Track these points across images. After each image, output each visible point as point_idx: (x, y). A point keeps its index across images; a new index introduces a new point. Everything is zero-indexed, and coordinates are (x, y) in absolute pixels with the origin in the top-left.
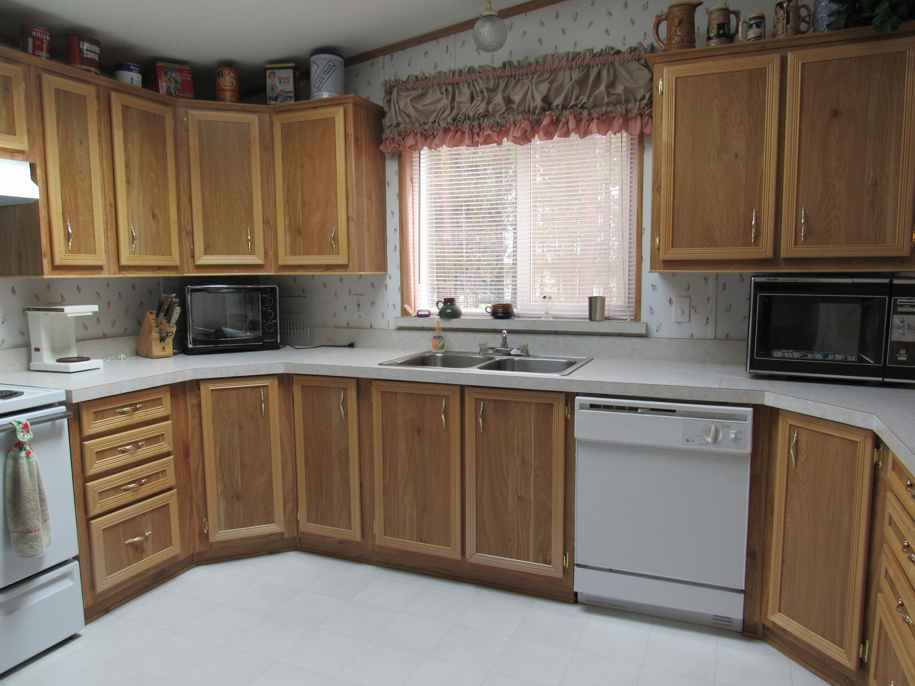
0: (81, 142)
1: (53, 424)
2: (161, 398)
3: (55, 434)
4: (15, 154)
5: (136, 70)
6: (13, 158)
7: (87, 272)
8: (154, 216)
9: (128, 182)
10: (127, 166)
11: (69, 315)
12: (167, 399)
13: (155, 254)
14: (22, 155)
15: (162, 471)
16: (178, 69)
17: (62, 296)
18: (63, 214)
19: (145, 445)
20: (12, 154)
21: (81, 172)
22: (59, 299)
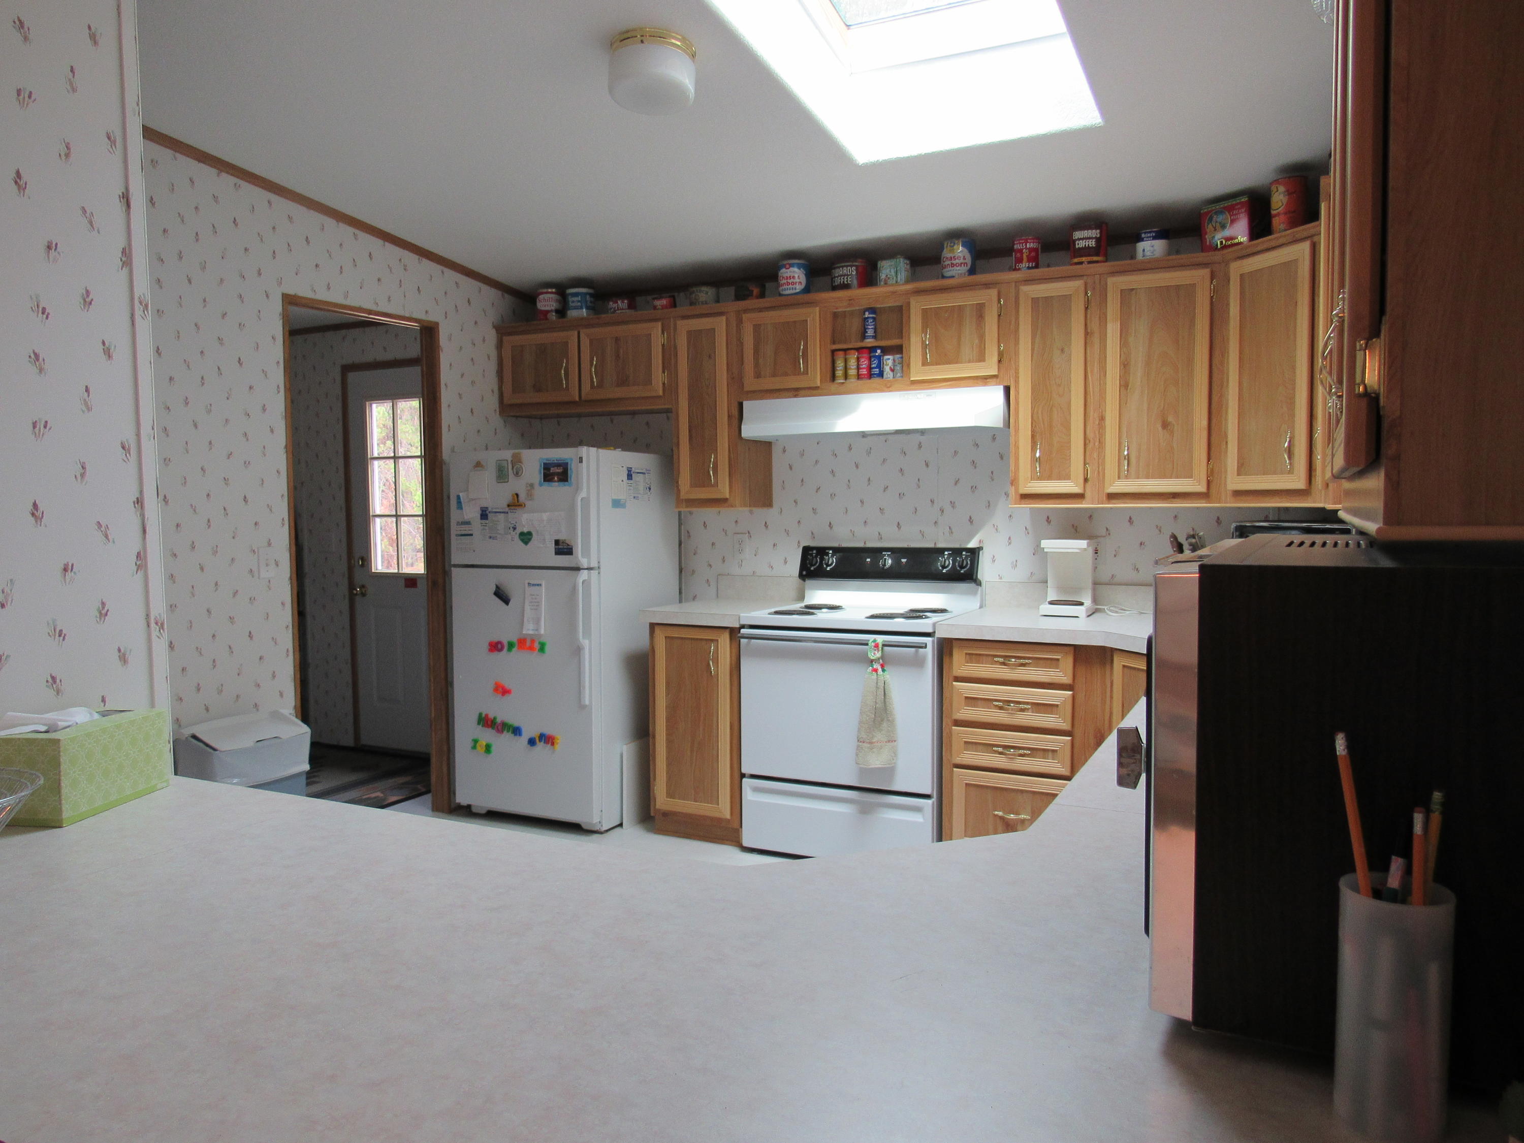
0: (1062, 350)
1: (917, 652)
2: (1058, 660)
3: (919, 663)
4: (988, 380)
5: (1148, 237)
6: (985, 384)
7: (1064, 501)
8: (1165, 425)
9: (1125, 385)
10: (1125, 365)
11: (1045, 550)
12: (1067, 662)
13: (1163, 476)
14: (995, 380)
15: (1053, 751)
16: (1225, 208)
17: (1107, 529)
18: (1033, 437)
19: (1030, 710)
20: (984, 380)
21: (1059, 385)
22: (1103, 532)
